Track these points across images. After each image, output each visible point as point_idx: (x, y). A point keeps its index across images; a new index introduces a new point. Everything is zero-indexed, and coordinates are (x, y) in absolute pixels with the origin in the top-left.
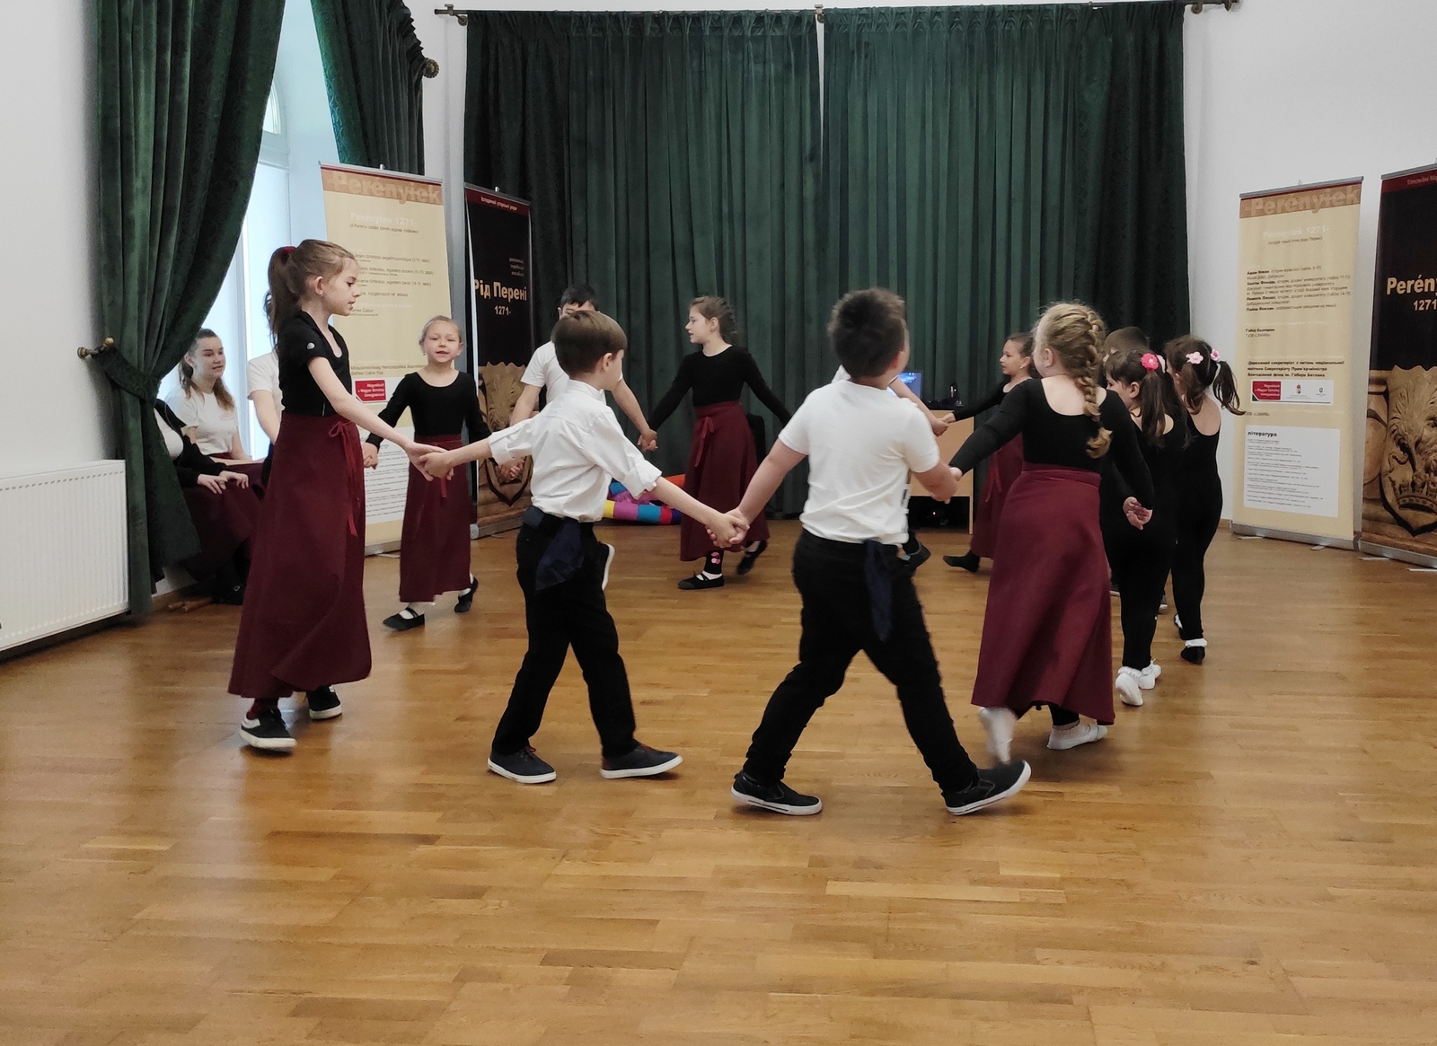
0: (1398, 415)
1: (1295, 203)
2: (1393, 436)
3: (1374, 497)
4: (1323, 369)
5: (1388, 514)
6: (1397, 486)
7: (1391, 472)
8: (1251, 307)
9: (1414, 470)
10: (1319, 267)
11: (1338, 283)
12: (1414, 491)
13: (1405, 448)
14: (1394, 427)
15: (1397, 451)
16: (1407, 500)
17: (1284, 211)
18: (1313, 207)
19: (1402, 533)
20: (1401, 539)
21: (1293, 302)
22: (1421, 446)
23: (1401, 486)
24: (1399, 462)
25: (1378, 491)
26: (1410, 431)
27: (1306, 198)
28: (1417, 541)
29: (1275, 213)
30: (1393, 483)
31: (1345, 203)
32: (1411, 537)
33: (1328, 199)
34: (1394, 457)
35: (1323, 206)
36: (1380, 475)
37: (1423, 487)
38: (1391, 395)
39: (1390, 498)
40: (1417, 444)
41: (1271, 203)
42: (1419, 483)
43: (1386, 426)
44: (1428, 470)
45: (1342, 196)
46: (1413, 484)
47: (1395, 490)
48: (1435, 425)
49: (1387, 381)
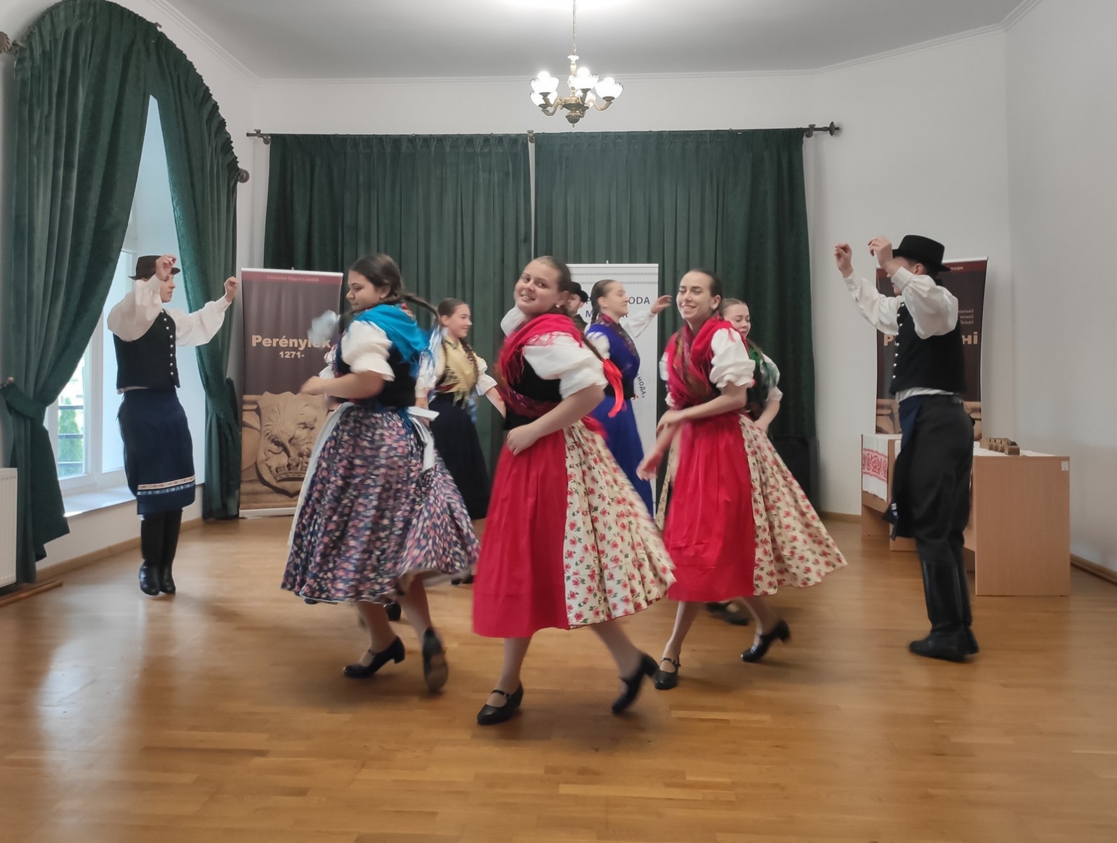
0: (272, 424)
2: (267, 437)
3: (252, 478)
5: (266, 488)
6: (273, 469)
7: (267, 460)
9: (289, 456)
12: (289, 470)
13: (278, 444)
14: (268, 432)
15: (274, 448)
16: (284, 476)
19: (283, 498)
23: (277, 468)
24: (274, 453)
26: (283, 432)
30: (270, 467)
36: (256, 463)
37: (297, 465)
38: (262, 411)
39: (267, 476)
40: (290, 441)
42: (294, 464)
43: (260, 431)
44: (301, 455)
46: (289, 465)
47: (271, 471)
48: (306, 427)
49: (259, 403)
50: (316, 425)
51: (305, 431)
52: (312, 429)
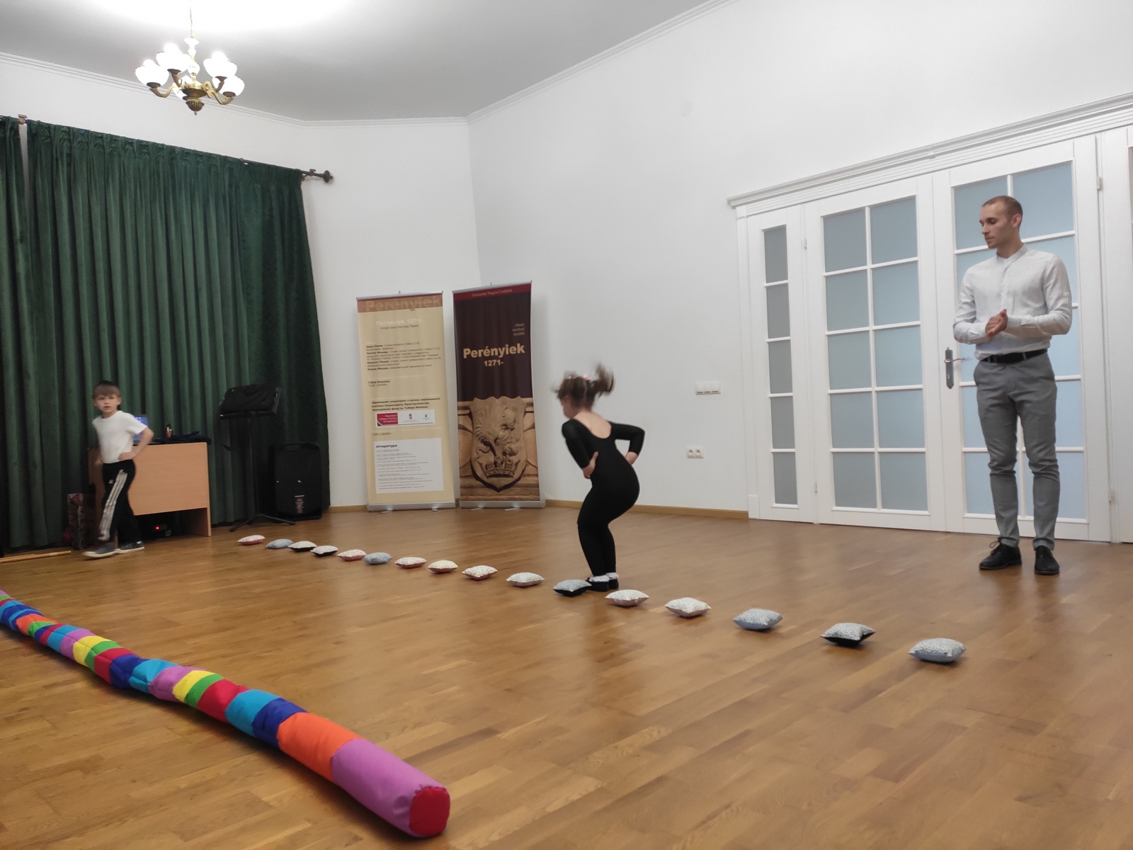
0: (480, 426)
1: (398, 304)
2: (478, 438)
3: (468, 474)
4: (426, 403)
5: (479, 483)
6: (484, 466)
7: (478, 458)
8: (370, 368)
9: (495, 455)
10: (418, 343)
11: (431, 352)
12: (496, 466)
13: (486, 443)
14: (478, 433)
15: (482, 446)
16: (492, 473)
17: (390, 309)
18: (411, 307)
19: (490, 492)
20: (491, 495)
21: (402, 364)
22: (498, 441)
23: (486, 466)
24: (484, 452)
25: (470, 470)
26: (489, 434)
27: (405, 302)
28: (501, 495)
29: (384, 310)
30: (481, 465)
31: (432, 305)
32: (496, 493)
33: (420, 303)
34: (480, 450)
35: (417, 307)
36: (470, 461)
37: (502, 463)
38: (473, 415)
39: (479, 473)
40: (495, 441)
41: (380, 304)
42: (499, 462)
43: (472, 433)
44: (504, 454)
45: (430, 302)
46: (495, 463)
47: (482, 468)
48: (507, 428)
49: (470, 407)
50: (515, 426)
51: (507, 432)
52: (512, 429)
